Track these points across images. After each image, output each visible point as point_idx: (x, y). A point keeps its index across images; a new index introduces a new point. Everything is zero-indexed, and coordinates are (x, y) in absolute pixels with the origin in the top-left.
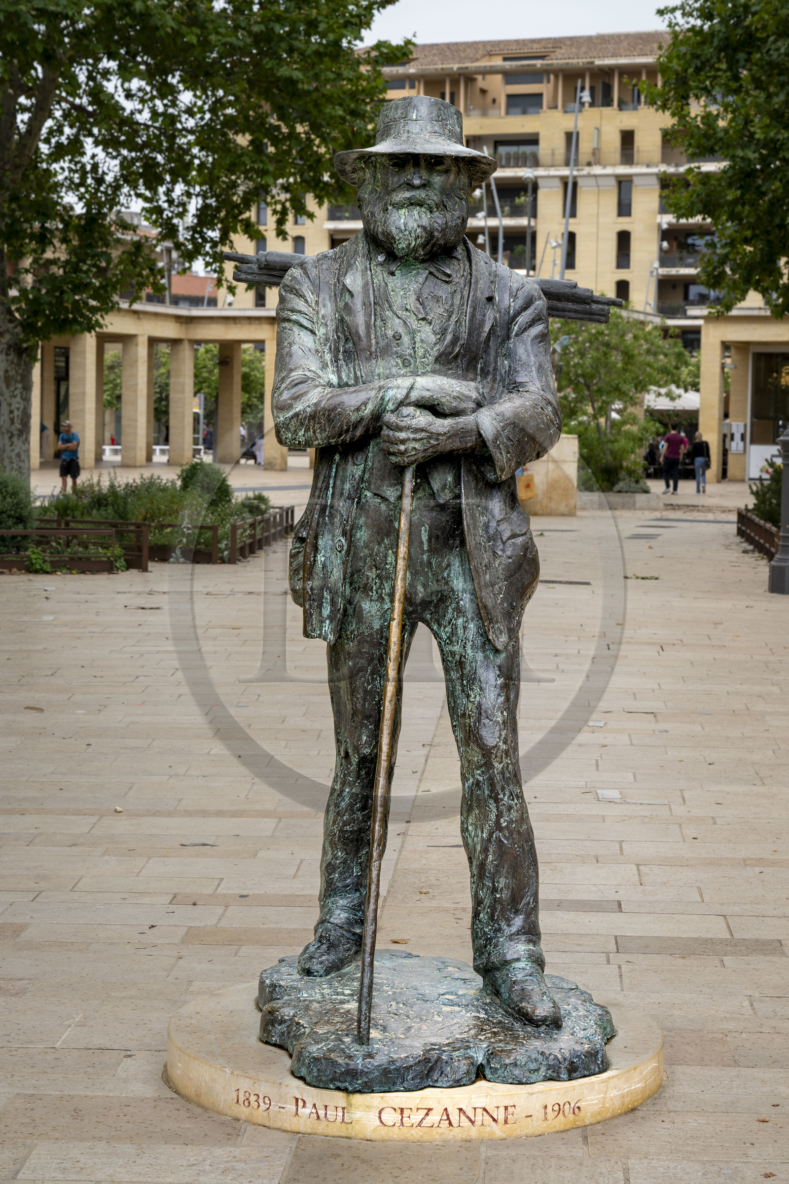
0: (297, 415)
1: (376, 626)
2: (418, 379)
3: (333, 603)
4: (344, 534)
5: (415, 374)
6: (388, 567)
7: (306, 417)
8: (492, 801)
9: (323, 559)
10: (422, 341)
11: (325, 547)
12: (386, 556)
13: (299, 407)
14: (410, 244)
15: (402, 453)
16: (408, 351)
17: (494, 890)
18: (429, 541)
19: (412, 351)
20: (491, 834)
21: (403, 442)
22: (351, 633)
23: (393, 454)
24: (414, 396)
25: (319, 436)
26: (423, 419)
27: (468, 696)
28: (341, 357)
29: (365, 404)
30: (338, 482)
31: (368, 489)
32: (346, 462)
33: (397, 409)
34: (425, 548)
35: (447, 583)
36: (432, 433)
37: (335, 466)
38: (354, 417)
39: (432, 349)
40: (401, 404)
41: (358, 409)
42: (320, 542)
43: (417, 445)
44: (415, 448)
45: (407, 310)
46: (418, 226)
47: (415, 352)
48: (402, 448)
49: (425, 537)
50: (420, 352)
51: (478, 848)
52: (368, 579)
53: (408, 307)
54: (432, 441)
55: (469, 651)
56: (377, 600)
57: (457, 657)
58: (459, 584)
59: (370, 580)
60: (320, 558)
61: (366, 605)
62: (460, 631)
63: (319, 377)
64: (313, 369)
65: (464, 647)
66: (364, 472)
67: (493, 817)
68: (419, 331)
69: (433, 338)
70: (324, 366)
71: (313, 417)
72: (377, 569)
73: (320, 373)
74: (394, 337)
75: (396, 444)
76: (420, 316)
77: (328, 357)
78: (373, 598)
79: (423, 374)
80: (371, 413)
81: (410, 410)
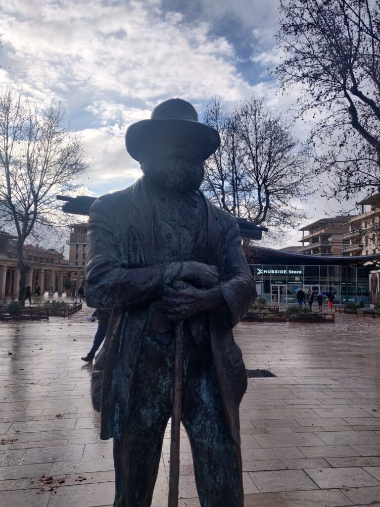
0: (102, 286)
1: (149, 424)
2: (185, 263)
3: (121, 412)
4: (131, 366)
5: (181, 261)
6: (159, 386)
7: (108, 287)
9: (115, 382)
10: (184, 240)
11: (117, 375)
12: (158, 380)
13: (104, 281)
14: (176, 180)
15: (177, 313)
16: (176, 246)
18: (188, 370)
19: (178, 246)
21: (178, 305)
22: (132, 429)
23: (171, 313)
24: (183, 274)
25: (117, 301)
26: (189, 290)
28: (130, 249)
29: (151, 279)
30: (127, 330)
31: (148, 335)
32: (133, 317)
33: (172, 282)
34: (185, 375)
36: (197, 298)
37: (125, 320)
38: (143, 288)
39: (190, 245)
40: (175, 279)
41: (145, 283)
42: (114, 371)
43: (187, 308)
44: (185, 309)
45: (174, 220)
46: (182, 169)
47: (180, 246)
49: (185, 368)
50: (183, 246)
52: (145, 395)
53: (175, 219)
54: (196, 304)
55: (215, 445)
56: (150, 408)
57: (206, 448)
59: (147, 395)
60: (114, 382)
61: (143, 412)
63: (117, 262)
64: (112, 256)
65: (212, 442)
66: (146, 324)
68: (182, 234)
69: (190, 239)
70: (120, 255)
71: (114, 288)
72: (152, 388)
73: (117, 259)
74: (166, 237)
75: (174, 307)
76: (182, 224)
77: (121, 249)
78: (148, 406)
79: (185, 260)
80: (155, 285)
81: (179, 283)
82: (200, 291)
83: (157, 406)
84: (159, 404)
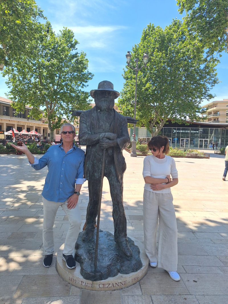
0: (83, 139)
1: (97, 178)
3: (89, 174)
4: (92, 161)
5: (105, 132)
6: (100, 167)
8: (119, 211)
10: (107, 126)
11: (88, 164)
12: (99, 165)
13: (84, 138)
14: (104, 108)
15: (103, 147)
16: (104, 128)
17: (119, 228)
20: (118, 217)
22: (93, 179)
24: (105, 136)
25: (87, 143)
26: (107, 140)
27: (114, 191)
28: (91, 129)
30: (91, 152)
31: (96, 153)
32: (92, 148)
34: (107, 164)
35: (111, 170)
36: (109, 143)
37: (90, 149)
38: (94, 140)
40: (103, 137)
41: (95, 138)
44: (106, 146)
48: (103, 146)
49: (107, 162)
50: (106, 128)
51: (116, 219)
52: (96, 169)
53: (104, 120)
54: (109, 145)
55: (115, 183)
57: (112, 184)
58: (113, 170)
60: (87, 166)
61: (95, 174)
62: (113, 179)
64: (86, 131)
66: (96, 150)
67: (119, 214)
68: (106, 124)
69: (109, 126)
70: (88, 130)
71: (86, 140)
72: (98, 167)
73: (88, 132)
74: (101, 125)
76: (106, 121)
78: (97, 173)
79: (107, 132)
80: (97, 139)
81: (105, 139)
82: (110, 141)
83: (99, 173)
84: (100, 172)
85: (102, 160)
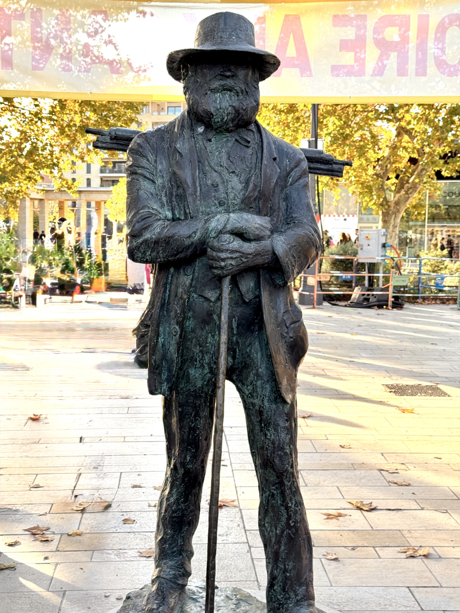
0: (146, 241)
1: (199, 384)
2: (232, 215)
3: (169, 370)
4: (178, 323)
5: (228, 211)
6: (207, 345)
7: (152, 242)
8: (283, 508)
9: (163, 340)
11: (164, 332)
12: (207, 338)
13: (147, 235)
15: (222, 268)
16: (223, 195)
17: (285, 571)
18: (238, 327)
19: (226, 195)
20: (282, 532)
21: (224, 260)
22: (181, 390)
23: (216, 268)
24: (229, 227)
25: (161, 255)
26: (236, 243)
27: (266, 435)
28: (174, 199)
29: (195, 233)
30: (173, 287)
31: (195, 292)
32: (179, 273)
33: (217, 236)
34: (235, 333)
35: (249, 356)
36: (243, 253)
37: (170, 276)
38: (187, 242)
39: (239, 193)
40: (221, 232)
41: (190, 237)
42: (161, 329)
43: (233, 262)
44: (231, 264)
47: (228, 196)
48: (223, 264)
49: (235, 325)
50: (231, 196)
51: (273, 540)
52: (194, 354)
54: (243, 259)
55: (266, 403)
56: (199, 368)
57: (257, 407)
58: (258, 356)
60: (161, 340)
61: (192, 371)
62: (259, 390)
63: (160, 213)
64: (155, 207)
65: (263, 401)
66: (192, 280)
67: (284, 519)
70: (162, 206)
71: (157, 242)
72: (200, 346)
73: (160, 211)
74: (213, 185)
75: (218, 261)
77: (164, 199)
78: (197, 366)
79: (234, 212)
80: (199, 239)
81: (227, 237)
82: (246, 245)
83: (206, 367)
84: (209, 364)
85: (215, 317)
